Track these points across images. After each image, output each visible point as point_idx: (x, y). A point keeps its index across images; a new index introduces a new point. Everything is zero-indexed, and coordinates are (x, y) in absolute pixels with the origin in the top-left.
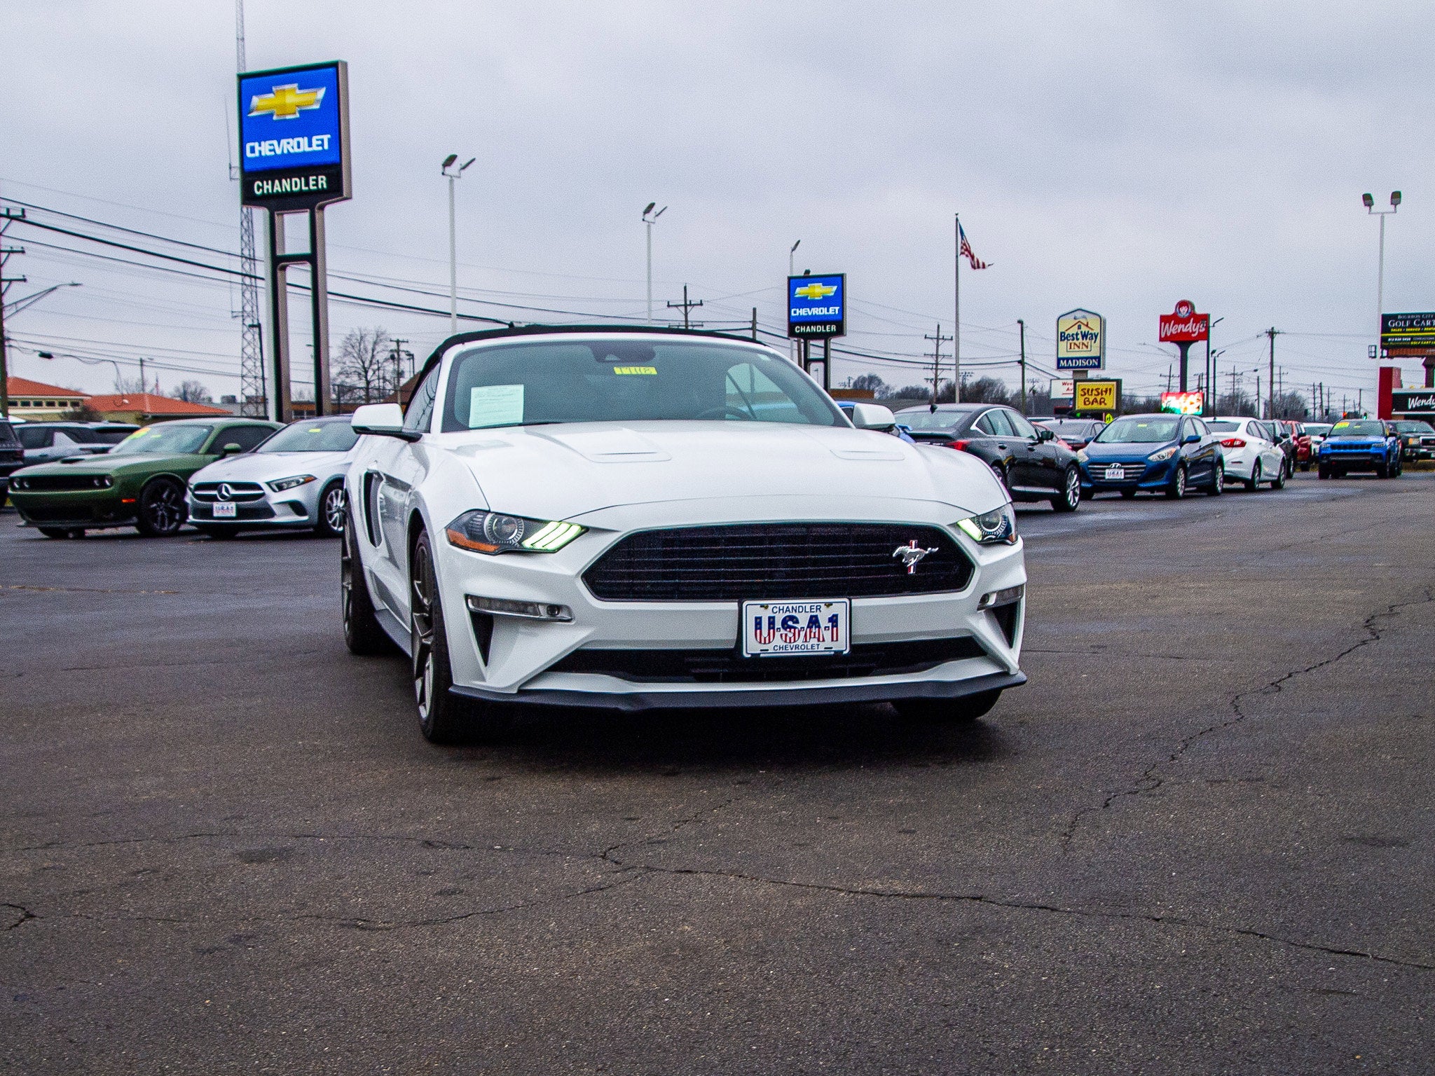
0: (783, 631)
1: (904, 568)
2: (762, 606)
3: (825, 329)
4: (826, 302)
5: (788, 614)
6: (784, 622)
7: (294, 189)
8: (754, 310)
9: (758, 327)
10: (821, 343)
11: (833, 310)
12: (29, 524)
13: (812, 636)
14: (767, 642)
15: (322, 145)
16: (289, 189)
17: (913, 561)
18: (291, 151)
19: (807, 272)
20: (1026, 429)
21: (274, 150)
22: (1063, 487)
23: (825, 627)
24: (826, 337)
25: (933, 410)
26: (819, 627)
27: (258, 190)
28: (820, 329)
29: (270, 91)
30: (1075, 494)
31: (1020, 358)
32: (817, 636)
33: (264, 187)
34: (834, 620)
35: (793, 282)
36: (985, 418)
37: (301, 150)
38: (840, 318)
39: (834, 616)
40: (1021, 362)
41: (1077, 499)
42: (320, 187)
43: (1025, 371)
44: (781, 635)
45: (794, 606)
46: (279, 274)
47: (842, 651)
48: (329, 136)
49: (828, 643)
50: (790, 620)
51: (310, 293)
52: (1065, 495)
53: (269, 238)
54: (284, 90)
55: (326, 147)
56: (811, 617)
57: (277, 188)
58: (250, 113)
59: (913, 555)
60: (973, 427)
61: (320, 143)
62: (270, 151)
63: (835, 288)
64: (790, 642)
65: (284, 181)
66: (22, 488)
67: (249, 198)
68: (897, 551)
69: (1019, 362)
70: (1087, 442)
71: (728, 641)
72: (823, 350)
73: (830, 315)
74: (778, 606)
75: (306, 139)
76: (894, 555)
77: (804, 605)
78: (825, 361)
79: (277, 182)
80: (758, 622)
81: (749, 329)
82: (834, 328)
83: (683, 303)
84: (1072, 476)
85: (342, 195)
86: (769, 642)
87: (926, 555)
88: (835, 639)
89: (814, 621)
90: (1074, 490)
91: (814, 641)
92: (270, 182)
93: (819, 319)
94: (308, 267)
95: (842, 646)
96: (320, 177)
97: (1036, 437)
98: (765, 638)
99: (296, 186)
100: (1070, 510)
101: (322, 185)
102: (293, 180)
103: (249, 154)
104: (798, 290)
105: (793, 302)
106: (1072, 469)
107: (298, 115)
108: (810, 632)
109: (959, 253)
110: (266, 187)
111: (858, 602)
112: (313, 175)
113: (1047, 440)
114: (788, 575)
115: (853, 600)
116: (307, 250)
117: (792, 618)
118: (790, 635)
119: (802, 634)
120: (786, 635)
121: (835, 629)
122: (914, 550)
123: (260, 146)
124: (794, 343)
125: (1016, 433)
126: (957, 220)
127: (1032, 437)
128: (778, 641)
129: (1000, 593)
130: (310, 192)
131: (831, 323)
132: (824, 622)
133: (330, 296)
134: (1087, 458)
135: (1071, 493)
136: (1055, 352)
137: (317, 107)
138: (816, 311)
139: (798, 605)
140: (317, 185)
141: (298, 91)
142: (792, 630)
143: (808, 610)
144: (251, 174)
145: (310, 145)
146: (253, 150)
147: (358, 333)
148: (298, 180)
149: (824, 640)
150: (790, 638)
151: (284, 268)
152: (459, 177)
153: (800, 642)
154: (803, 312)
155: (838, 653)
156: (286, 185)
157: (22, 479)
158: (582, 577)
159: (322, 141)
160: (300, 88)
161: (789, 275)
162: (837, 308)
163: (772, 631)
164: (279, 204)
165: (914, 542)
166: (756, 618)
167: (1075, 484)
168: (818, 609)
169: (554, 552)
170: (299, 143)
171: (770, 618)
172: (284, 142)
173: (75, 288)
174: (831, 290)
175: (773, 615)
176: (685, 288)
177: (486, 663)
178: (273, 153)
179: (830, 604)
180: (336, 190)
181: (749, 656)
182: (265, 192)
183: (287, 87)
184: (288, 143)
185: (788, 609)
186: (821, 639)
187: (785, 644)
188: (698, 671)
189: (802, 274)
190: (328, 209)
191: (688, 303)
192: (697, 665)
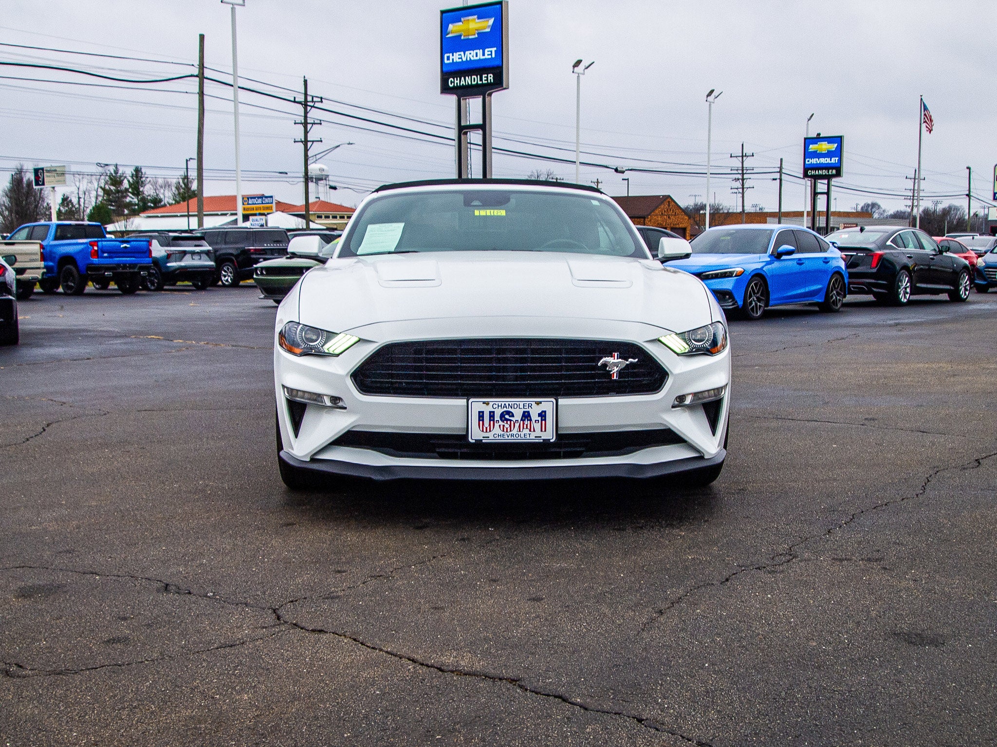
0: (501, 423)
1: (608, 375)
2: (484, 403)
3: (828, 172)
4: (829, 154)
5: (505, 409)
6: (502, 416)
7: (473, 83)
8: (781, 160)
9: (783, 171)
10: (826, 181)
11: (834, 160)
12: (265, 298)
13: (525, 427)
14: (488, 430)
15: (491, 55)
16: (470, 83)
17: (616, 369)
18: (472, 59)
19: (819, 134)
20: (930, 244)
21: (461, 58)
22: (956, 284)
23: (536, 421)
24: (829, 178)
25: (862, 230)
26: (531, 420)
27: (451, 84)
28: (824, 172)
29: (460, 21)
30: (966, 290)
31: (967, 193)
32: (529, 427)
33: (454, 82)
34: (543, 415)
35: (808, 141)
36: (899, 236)
37: (478, 58)
38: (839, 165)
39: (542, 412)
40: (968, 195)
41: (967, 293)
42: (489, 81)
43: (971, 200)
44: (500, 426)
45: (510, 403)
46: (463, 137)
47: (550, 439)
48: (495, 49)
49: (538, 433)
50: (506, 414)
51: (481, 148)
52: (958, 291)
53: (457, 114)
54: (469, 20)
55: (493, 56)
56: (524, 412)
57: (463, 83)
58: (447, 35)
59: (616, 365)
60: (889, 243)
61: (490, 53)
62: (459, 58)
63: (836, 145)
64: (507, 431)
65: (467, 78)
66: (262, 274)
67: (445, 89)
68: (601, 361)
69: (967, 195)
70: (986, 253)
71: (459, 429)
72: (826, 186)
73: (832, 163)
74: (497, 403)
75: (481, 50)
76: (599, 364)
77: (518, 403)
78: (828, 194)
79: (463, 78)
80: (481, 415)
81: (778, 172)
82: (834, 172)
83: (741, 155)
84: (964, 277)
85: (503, 86)
86: (490, 431)
87: (627, 364)
88: (543, 430)
89: (526, 416)
90: (965, 287)
91: (526, 431)
92: (458, 79)
93: (825, 166)
94: (481, 132)
95: (549, 435)
96: (489, 75)
97: (938, 250)
98: (486, 428)
99: (474, 81)
100: (963, 301)
101: (491, 80)
102: (473, 77)
103: (446, 61)
104: (811, 146)
105: (807, 154)
106: (965, 272)
107: (476, 36)
108: (523, 424)
109: (922, 122)
110: (456, 82)
111: (562, 401)
112: (485, 74)
113: (946, 252)
114: (516, 378)
115: (559, 400)
116: (481, 122)
117: (508, 413)
118: (507, 426)
119: (517, 425)
120: (504, 426)
121: (543, 422)
122: (616, 361)
123: (453, 55)
124: (808, 182)
125: (922, 247)
126: (921, 99)
127: (935, 250)
128: (497, 430)
129: (695, 394)
130: (483, 85)
131: (832, 168)
132: (535, 416)
133: (493, 150)
134: (984, 264)
135: (963, 289)
136: (992, 188)
137: (488, 30)
138: (823, 161)
139: (513, 403)
140: (487, 80)
141: (477, 21)
142: (509, 422)
143: (521, 406)
144: (447, 74)
145: (484, 55)
146: (448, 58)
147: (536, 174)
148: (475, 77)
149: (534, 431)
150: (507, 428)
151: (466, 133)
152: (584, 74)
153: (515, 432)
154: (814, 161)
155: (546, 442)
156: (468, 80)
157: (262, 268)
158: (351, 376)
159: (491, 52)
160: (478, 18)
161: (806, 137)
162: (837, 159)
163: (492, 422)
164: (463, 92)
165: (616, 354)
166: (479, 412)
167: (966, 282)
168: (530, 406)
169: (338, 355)
170: (477, 54)
171: (490, 412)
172: (467, 53)
173: (350, 145)
174: (833, 147)
175: (493, 410)
176: (743, 145)
177: (296, 436)
178: (460, 60)
179: (541, 403)
180: (499, 83)
181: (474, 441)
182: (456, 85)
183: (470, 18)
184: (470, 54)
185: (505, 406)
186: (532, 430)
187: (503, 433)
188: (443, 450)
189: (815, 136)
190: (493, 95)
191: (744, 155)
192: (440, 446)
